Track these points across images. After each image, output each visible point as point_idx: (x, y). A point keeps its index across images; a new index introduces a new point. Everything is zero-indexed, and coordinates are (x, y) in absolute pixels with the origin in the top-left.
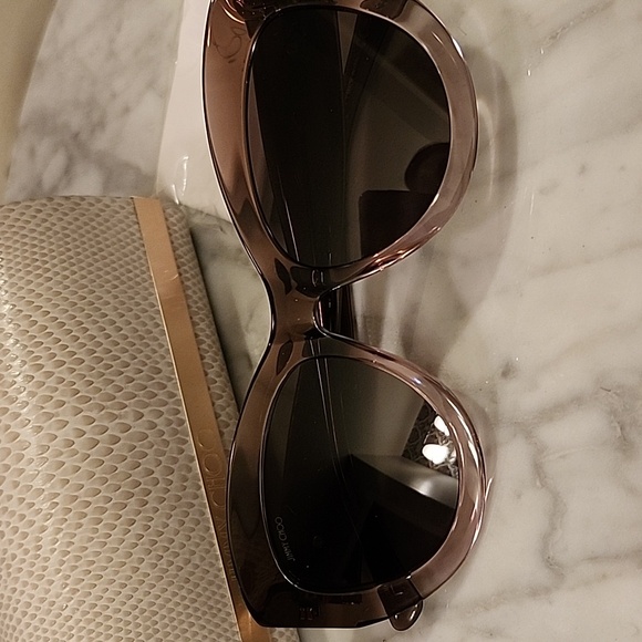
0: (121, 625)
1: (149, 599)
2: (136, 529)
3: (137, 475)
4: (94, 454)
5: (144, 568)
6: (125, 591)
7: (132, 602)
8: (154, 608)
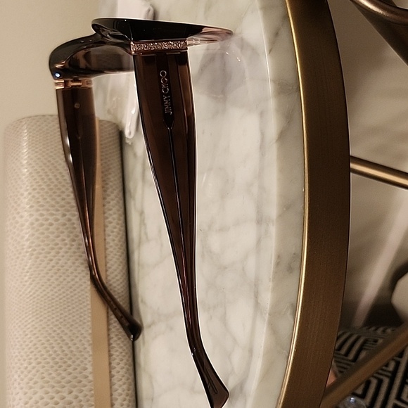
0: (39, 301)
1: (52, 293)
2: (52, 263)
3: (58, 240)
4: (41, 229)
5: (52, 279)
6: (43, 288)
7: (44, 293)
8: (54, 297)
